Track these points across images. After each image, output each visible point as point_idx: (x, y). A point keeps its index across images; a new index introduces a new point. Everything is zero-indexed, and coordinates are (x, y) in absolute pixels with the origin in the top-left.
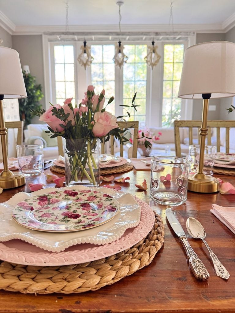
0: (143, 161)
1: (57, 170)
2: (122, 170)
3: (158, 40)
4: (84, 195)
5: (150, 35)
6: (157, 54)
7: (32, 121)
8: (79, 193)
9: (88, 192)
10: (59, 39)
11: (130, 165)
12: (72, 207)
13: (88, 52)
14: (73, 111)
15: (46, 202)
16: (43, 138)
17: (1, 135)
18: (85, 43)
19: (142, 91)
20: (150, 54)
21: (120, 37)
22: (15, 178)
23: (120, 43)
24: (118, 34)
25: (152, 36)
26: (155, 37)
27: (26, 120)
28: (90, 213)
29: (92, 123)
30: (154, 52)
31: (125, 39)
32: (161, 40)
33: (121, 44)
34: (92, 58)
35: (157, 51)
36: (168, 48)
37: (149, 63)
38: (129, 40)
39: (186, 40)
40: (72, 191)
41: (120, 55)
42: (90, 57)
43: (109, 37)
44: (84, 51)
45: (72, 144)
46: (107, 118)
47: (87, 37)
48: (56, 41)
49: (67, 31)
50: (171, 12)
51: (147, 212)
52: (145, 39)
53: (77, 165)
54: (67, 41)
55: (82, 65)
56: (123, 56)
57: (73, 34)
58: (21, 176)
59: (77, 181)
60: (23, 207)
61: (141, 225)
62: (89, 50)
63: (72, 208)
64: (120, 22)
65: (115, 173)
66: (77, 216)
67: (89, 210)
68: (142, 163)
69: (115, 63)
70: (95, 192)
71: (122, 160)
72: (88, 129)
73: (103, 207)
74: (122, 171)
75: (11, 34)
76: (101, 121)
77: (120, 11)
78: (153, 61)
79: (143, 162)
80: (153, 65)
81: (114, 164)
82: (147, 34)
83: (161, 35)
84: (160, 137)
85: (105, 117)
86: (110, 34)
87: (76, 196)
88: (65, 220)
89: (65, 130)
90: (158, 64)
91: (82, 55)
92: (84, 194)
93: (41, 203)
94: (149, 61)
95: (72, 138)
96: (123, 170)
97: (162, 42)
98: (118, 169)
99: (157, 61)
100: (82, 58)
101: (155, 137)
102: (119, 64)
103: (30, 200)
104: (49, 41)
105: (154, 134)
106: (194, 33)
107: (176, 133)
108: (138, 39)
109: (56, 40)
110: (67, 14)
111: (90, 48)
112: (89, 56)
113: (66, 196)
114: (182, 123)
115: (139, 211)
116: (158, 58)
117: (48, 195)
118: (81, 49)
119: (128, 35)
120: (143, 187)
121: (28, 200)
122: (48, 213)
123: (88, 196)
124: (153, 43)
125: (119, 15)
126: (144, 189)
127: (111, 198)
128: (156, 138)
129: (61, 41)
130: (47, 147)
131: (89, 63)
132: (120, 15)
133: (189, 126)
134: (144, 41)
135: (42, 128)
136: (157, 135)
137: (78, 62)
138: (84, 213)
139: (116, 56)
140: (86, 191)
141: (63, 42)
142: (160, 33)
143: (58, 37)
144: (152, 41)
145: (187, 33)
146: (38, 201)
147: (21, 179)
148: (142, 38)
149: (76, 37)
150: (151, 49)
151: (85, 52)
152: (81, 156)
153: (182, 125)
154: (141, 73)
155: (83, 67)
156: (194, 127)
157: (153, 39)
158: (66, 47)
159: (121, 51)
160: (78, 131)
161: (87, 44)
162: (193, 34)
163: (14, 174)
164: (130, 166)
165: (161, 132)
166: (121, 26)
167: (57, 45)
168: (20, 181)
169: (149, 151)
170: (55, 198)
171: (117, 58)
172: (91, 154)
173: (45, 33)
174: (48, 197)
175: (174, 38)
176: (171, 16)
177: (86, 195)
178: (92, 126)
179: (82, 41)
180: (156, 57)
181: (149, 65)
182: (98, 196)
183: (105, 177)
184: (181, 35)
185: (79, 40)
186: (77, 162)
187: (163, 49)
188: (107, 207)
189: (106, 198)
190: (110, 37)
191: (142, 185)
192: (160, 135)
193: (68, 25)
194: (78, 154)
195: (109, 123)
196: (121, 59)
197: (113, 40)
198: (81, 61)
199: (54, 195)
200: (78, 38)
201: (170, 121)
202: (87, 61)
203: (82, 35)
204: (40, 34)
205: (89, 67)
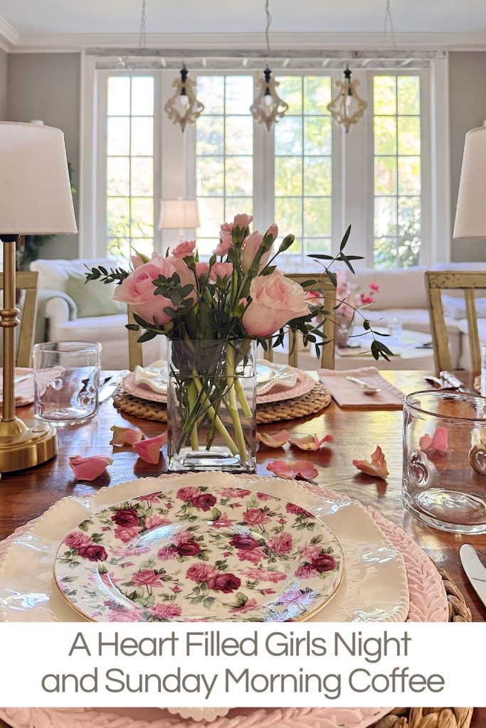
0: (353, 379)
1: (133, 408)
2: (306, 410)
3: (359, 66)
4: (231, 506)
5: (339, 57)
6: (357, 98)
7: (41, 250)
8: (219, 498)
9: (242, 496)
10: (123, 64)
11: (323, 392)
12: (210, 547)
13: (192, 92)
14: (195, 273)
15: (134, 528)
16: (70, 295)
17: (5, 327)
18: (184, 73)
19: (316, 175)
20: (342, 97)
21: (269, 59)
22: (30, 441)
23: (267, 73)
24: (263, 54)
25: (345, 59)
26: (352, 60)
27: (28, 248)
28: (263, 572)
29: (243, 303)
30: (350, 93)
31: (279, 65)
32: (365, 67)
33: (271, 75)
34: (200, 105)
35: (358, 90)
36: (382, 84)
37: (339, 119)
38: (289, 66)
39: (426, 67)
40: (199, 493)
41: (268, 100)
42: (196, 104)
43: (242, 61)
44: (180, 91)
45: (187, 352)
46: (283, 292)
47: (188, 60)
48: (114, 68)
49: (142, 46)
50: (388, 7)
51: (419, 569)
52: (328, 66)
53: (198, 407)
54: (140, 67)
55: (175, 123)
56: (278, 101)
57: (157, 53)
58: (46, 433)
59: (198, 450)
60: (79, 549)
61: (415, 615)
62: (193, 88)
63: (210, 551)
64: (267, 29)
65: (289, 418)
66: (230, 584)
67: (260, 560)
68: (352, 384)
69: (255, 116)
70: (260, 496)
71: (300, 377)
72: (231, 315)
73: (295, 550)
74: (306, 413)
75: (7, 51)
76: (266, 300)
77: (267, 5)
78: (348, 113)
79: (354, 382)
80: (348, 122)
81: (282, 393)
82: (333, 54)
83: (365, 57)
84: (375, 297)
85: (277, 290)
86: (244, 54)
87: (211, 508)
88: (203, 597)
89: (175, 321)
90: (360, 120)
91: (177, 100)
92: (233, 501)
93: (124, 532)
94: (339, 114)
95: (188, 338)
96: (308, 411)
97: (368, 71)
98: (294, 406)
99: (359, 114)
100: (175, 106)
101: (362, 296)
102: (265, 118)
103: (92, 523)
104: (97, 68)
105: (358, 289)
106: (444, 53)
107: (434, 304)
108: (312, 66)
109: (115, 66)
110: (144, 11)
111: (195, 83)
112: (192, 101)
113: (184, 507)
114: (448, 278)
115: (401, 571)
116: (362, 107)
117: (138, 506)
118: (174, 85)
119: (288, 57)
120: (374, 467)
121: (89, 526)
122: (149, 569)
123: (244, 509)
124: (348, 74)
125: (265, 13)
126: (380, 475)
127: (310, 520)
128: (365, 298)
129: (126, 67)
130: (79, 317)
131: (193, 118)
132: (267, 12)
133: (463, 286)
134: (325, 70)
135: (68, 269)
136: (367, 292)
137: (165, 115)
138: (248, 570)
139: (257, 101)
140: (235, 493)
141: (131, 70)
142: (363, 52)
143: (120, 59)
144: (344, 69)
145: (429, 53)
146: (115, 526)
147: (48, 442)
148: (320, 63)
149: (163, 60)
150: (343, 87)
151: (183, 92)
152: (209, 382)
153: (448, 283)
154: (315, 135)
155: (178, 125)
156: (476, 288)
157: (348, 65)
158: (138, 81)
159: (271, 90)
160: (205, 321)
161: (188, 75)
162: (442, 56)
163: (27, 429)
164: (324, 395)
165: (377, 284)
166: (270, 35)
167: (116, 75)
168: (43, 450)
169: (346, 331)
170: (156, 513)
171: (261, 106)
172: (235, 379)
173: (89, 52)
174: (140, 513)
175: (398, 63)
176: (388, 17)
177: (237, 505)
178: (243, 310)
179: (178, 68)
180: (356, 103)
181: (340, 123)
182: (272, 510)
183: (265, 434)
184: (414, 57)
185: (169, 66)
186: (199, 398)
187: (370, 86)
188: (306, 549)
189: (295, 516)
190: (245, 61)
191: (370, 461)
192: (375, 291)
193: (144, 33)
194: (201, 379)
195: (286, 304)
196: (271, 110)
197: (250, 66)
198: (173, 113)
199: (155, 505)
200: (167, 62)
201: (394, 252)
202: (189, 112)
203: (178, 56)
204: (76, 51)
205: (193, 125)
